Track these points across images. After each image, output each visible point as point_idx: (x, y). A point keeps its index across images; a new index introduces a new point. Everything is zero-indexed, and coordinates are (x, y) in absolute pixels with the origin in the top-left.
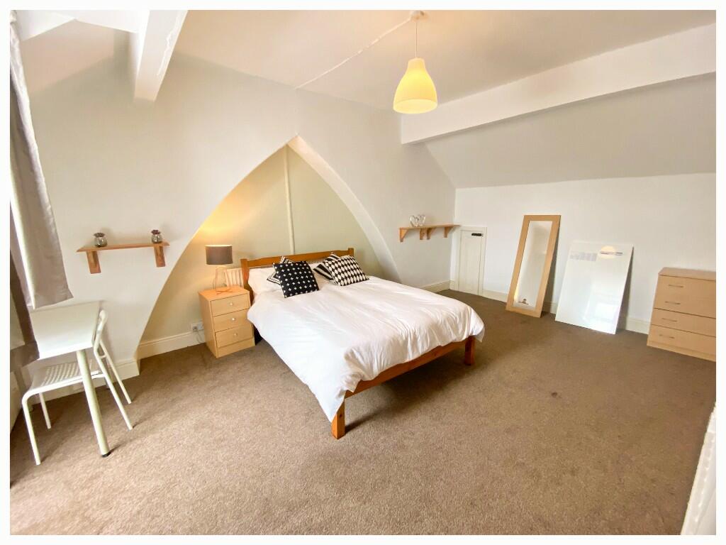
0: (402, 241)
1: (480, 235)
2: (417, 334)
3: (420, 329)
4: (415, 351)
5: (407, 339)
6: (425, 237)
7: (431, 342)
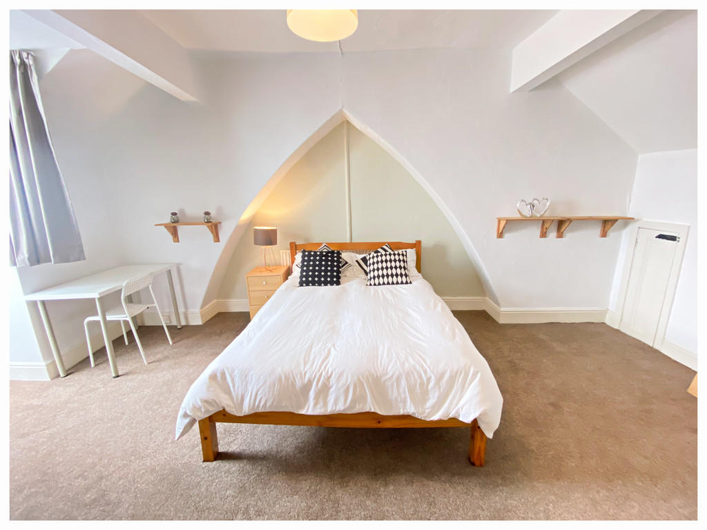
0: (500, 235)
1: (673, 238)
2: (333, 380)
3: (341, 375)
4: (321, 404)
5: (310, 383)
6: (552, 235)
7: (354, 401)
